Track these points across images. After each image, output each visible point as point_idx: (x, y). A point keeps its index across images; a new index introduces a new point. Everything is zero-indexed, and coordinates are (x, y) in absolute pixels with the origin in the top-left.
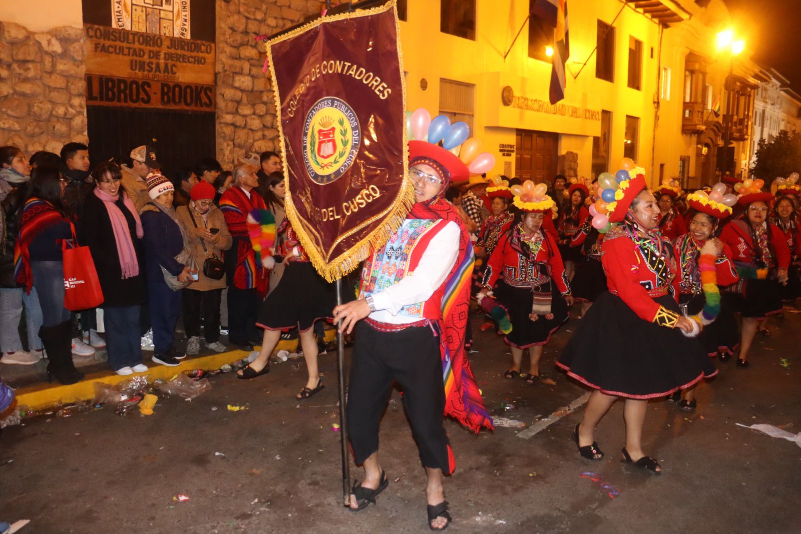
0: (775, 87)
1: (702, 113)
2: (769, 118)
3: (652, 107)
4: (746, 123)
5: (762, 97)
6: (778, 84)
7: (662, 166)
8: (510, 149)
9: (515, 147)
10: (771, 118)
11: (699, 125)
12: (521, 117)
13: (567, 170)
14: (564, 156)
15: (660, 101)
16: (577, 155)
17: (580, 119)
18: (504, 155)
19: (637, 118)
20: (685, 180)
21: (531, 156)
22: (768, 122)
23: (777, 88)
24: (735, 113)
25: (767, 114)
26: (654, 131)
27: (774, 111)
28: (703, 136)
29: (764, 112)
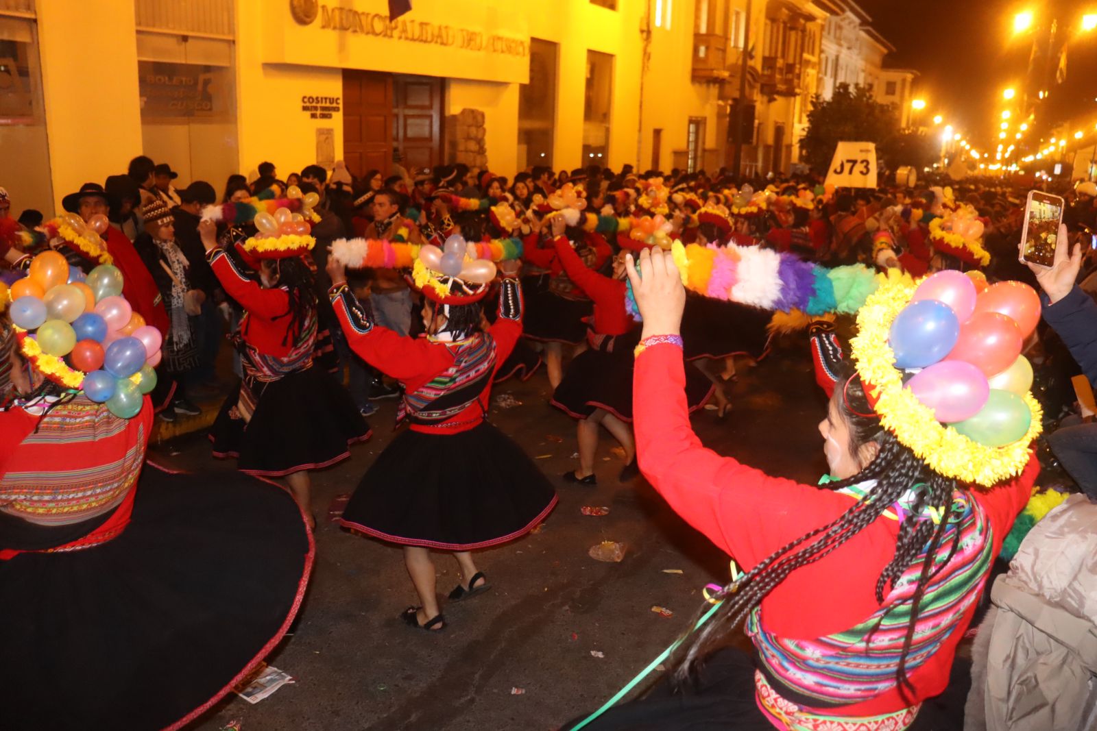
0: (852, 25)
1: (724, 51)
2: (844, 67)
3: (637, 40)
4: (797, 71)
5: (835, 37)
6: (857, 21)
7: (657, 132)
8: (328, 105)
9: (341, 101)
10: (847, 66)
11: (717, 69)
12: (342, 47)
13: (463, 141)
14: (454, 117)
15: (652, 28)
16: (483, 115)
17: (482, 54)
18: (313, 116)
19: (611, 56)
20: (699, 153)
21: (385, 117)
22: (843, 72)
23: (855, 27)
24: (779, 54)
25: (841, 61)
26: (642, 78)
27: (851, 58)
28: (728, 88)
29: (837, 58)
